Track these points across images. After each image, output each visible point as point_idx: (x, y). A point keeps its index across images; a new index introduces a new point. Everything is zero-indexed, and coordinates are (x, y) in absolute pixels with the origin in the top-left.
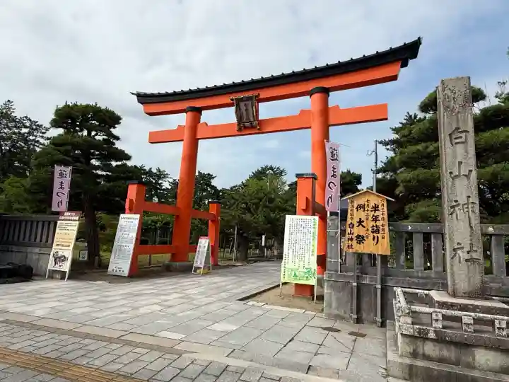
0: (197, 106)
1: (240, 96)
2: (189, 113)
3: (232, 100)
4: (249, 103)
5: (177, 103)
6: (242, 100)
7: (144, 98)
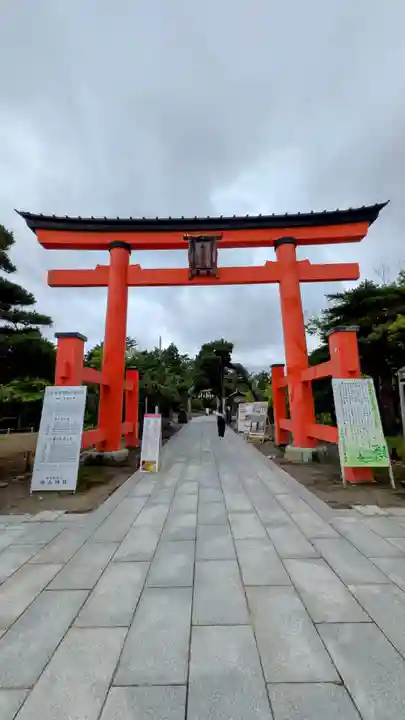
0: (128, 242)
1: (197, 235)
2: (115, 251)
3: (186, 238)
4: (208, 245)
5: (90, 234)
6: (199, 239)
7: (36, 222)
